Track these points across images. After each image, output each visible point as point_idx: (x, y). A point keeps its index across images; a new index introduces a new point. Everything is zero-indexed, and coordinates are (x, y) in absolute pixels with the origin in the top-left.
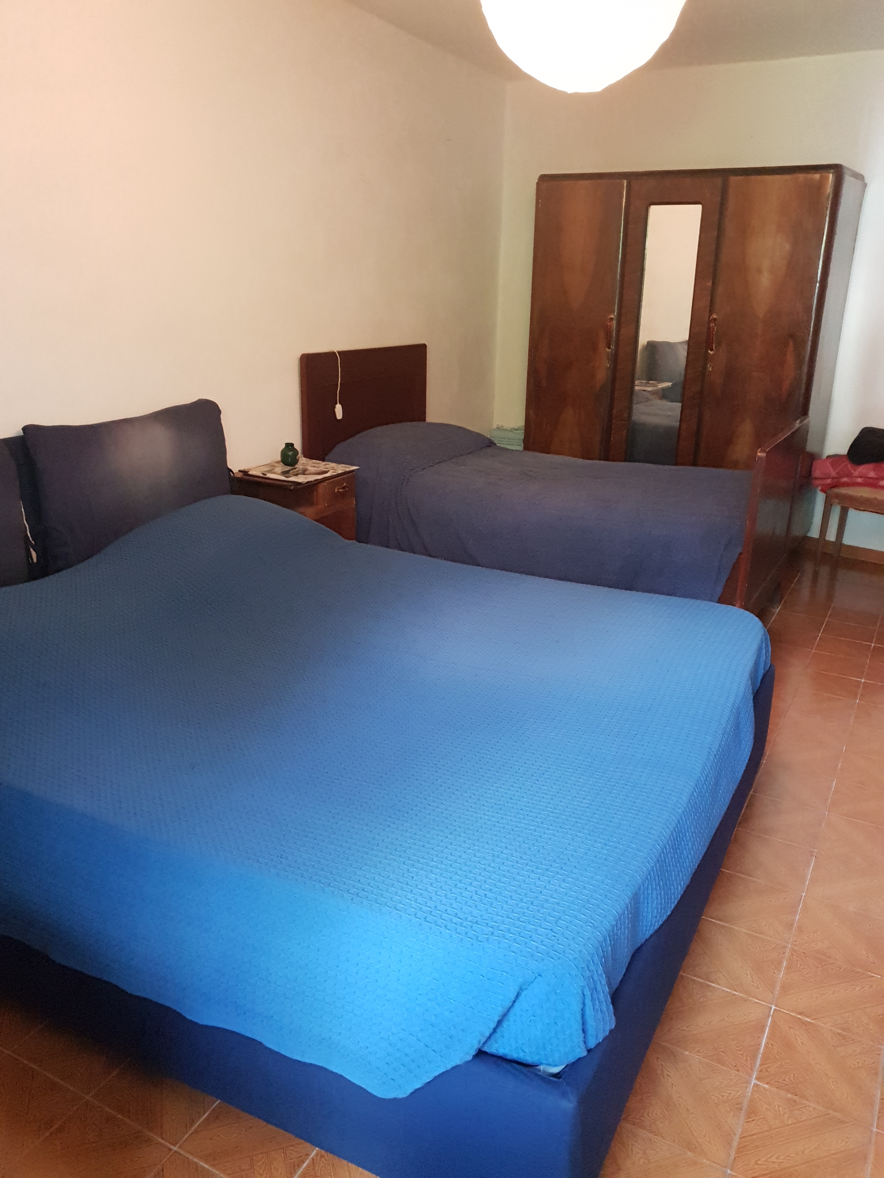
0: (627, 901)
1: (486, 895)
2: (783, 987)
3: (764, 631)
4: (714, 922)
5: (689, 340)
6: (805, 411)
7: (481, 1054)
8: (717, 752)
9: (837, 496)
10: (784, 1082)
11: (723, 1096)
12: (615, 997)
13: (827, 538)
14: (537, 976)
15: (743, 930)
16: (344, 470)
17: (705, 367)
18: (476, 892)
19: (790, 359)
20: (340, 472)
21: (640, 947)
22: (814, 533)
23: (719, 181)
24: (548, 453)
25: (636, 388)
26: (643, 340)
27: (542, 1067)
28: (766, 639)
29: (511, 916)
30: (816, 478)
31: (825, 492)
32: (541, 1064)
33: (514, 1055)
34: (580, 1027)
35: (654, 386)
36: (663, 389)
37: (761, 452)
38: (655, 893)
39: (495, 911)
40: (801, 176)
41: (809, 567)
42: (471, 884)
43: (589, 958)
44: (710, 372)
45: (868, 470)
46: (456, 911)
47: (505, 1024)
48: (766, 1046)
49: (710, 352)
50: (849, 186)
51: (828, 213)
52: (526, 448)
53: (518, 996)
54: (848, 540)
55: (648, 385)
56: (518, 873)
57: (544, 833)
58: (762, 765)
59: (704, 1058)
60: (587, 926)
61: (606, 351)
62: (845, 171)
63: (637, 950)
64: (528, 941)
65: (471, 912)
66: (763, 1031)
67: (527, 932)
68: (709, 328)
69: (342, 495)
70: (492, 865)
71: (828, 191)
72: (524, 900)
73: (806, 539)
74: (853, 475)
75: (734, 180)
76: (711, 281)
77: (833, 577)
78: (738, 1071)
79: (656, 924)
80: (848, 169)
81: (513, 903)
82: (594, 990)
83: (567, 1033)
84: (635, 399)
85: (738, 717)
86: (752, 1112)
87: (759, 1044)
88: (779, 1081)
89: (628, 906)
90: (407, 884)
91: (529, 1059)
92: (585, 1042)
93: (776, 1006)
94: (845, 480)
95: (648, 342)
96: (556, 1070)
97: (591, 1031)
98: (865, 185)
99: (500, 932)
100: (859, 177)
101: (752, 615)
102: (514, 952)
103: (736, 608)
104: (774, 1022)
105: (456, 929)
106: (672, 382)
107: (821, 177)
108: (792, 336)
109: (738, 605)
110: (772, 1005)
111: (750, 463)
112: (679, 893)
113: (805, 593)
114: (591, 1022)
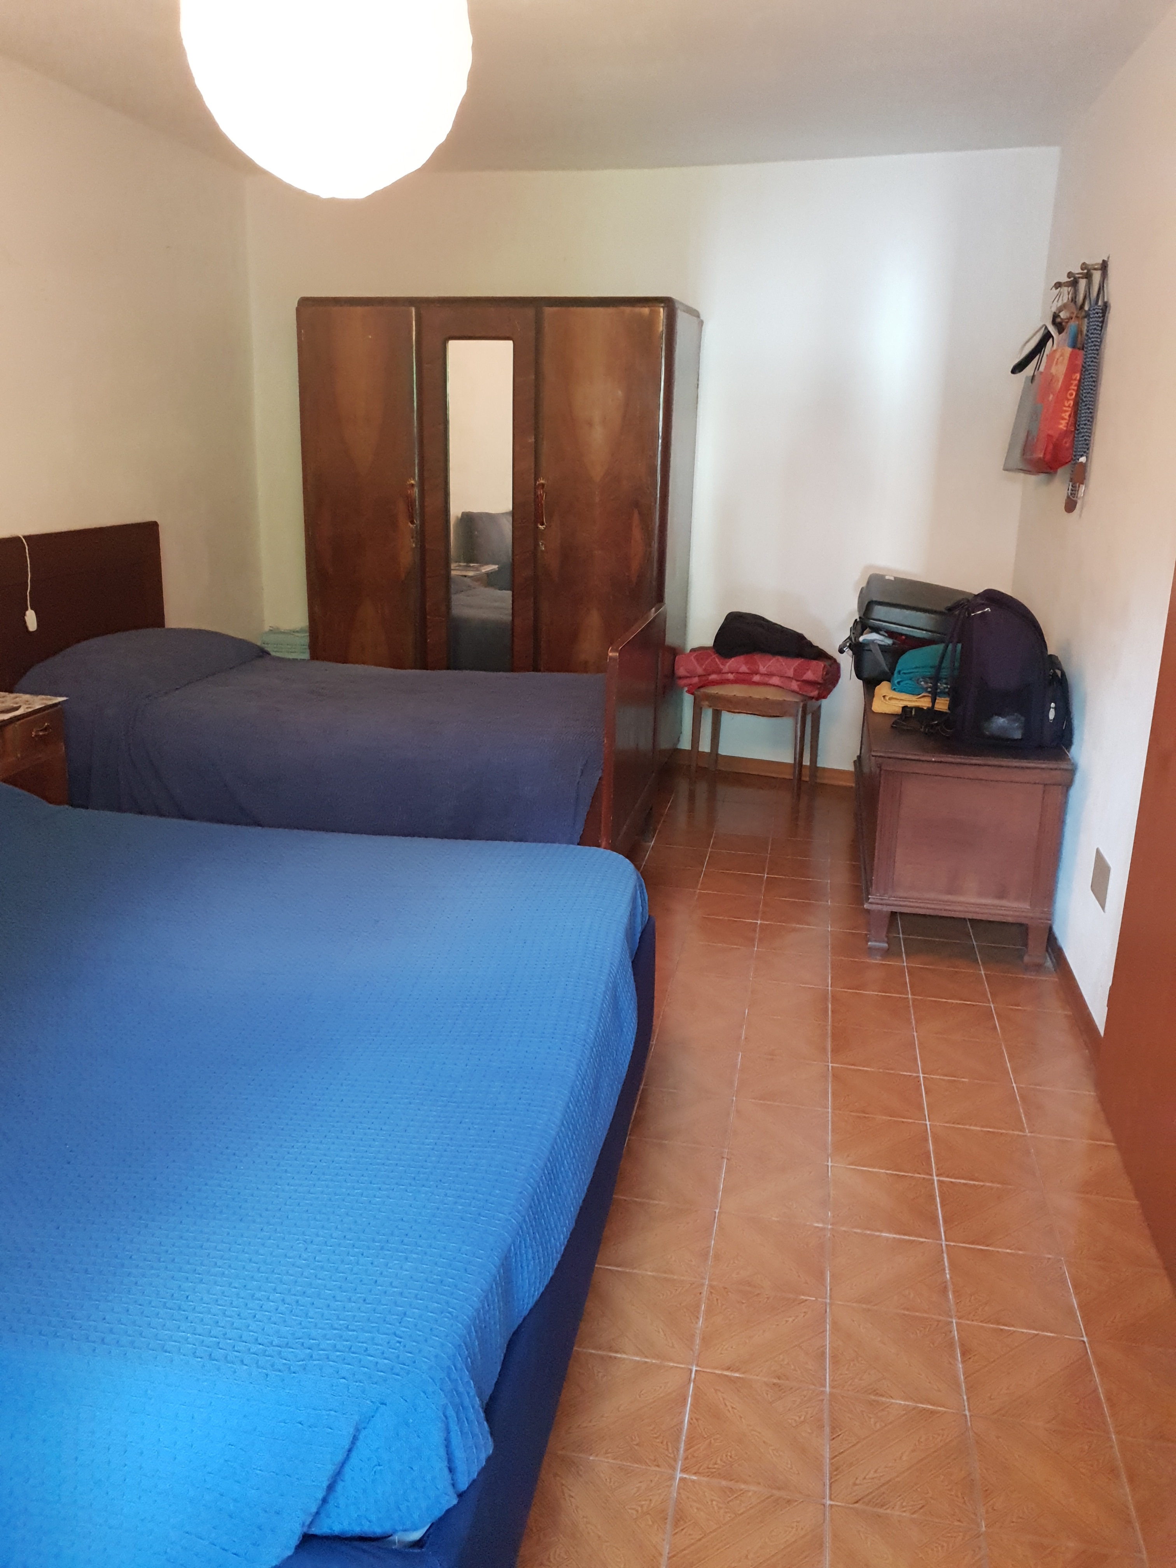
0: (494, 1270)
1: (297, 1302)
2: (703, 1339)
3: (637, 875)
4: (610, 1270)
5: (513, 508)
6: (659, 598)
7: (308, 1540)
8: (594, 1044)
9: (708, 697)
10: (716, 1466)
11: (642, 1506)
12: (489, 1411)
13: (700, 749)
14: (379, 1405)
15: (649, 1273)
16: (45, 703)
17: (536, 546)
18: (283, 1300)
19: (637, 534)
20: (38, 707)
21: (517, 1330)
22: (685, 744)
23: (530, 312)
24: (345, 662)
25: (453, 573)
26: (456, 510)
27: (396, 1538)
28: (641, 885)
29: (336, 1326)
30: (680, 678)
31: (692, 694)
32: (395, 1532)
33: (357, 1529)
34: (444, 1464)
35: (477, 569)
36: (488, 574)
37: (612, 651)
38: (530, 1251)
39: (312, 1322)
40: (628, 310)
41: (683, 786)
42: (275, 1289)
43: (449, 1363)
44: (542, 551)
45: (738, 664)
46: (255, 1334)
47: (340, 1487)
48: (690, 1423)
49: (540, 526)
50: (683, 321)
51: (663, 354)
52: (314, 656)
53: (355, 1439)
54: (723, 750)
55: (469, 568)
56: (342, 1261)
57: (375, 1196)
58: (651, 1049)
59: (614, 1459)
60: (443, 1317)
61: (408, 528)
62: (677, 305)
63: (514, 1334)
64: (361, 1357)
65: (278, 1332)
66: (684, 1404)
67: (360, 1344)
68: (536, 496)
69: (43, 740)
70: (305, 1256)
71: (661, 329)
72: (353, 1299)
73: (677, 751)
74: (723, 671)
75: (548, 310)
76: (533, 437)
77: (712, 797)
78: (658, 1466)
79: (536, 1293)
80: (681, 304)
81: (337, 1305)
82: (460, 1408)
83: (428, 1477)
84: (453, 587)
85: (616, 991)
86: (679, 1519)
87: (682, 1422)
88: (710, 1466)
89: (496, 1277)
90: (180, 1309)
91: (377, 1530)
92: (453, 1485)
93: (697, 1365)
94: (713, 677)
95: (463, 514)
96: (416, 1536)
97: (461, 1466)
98: (701, 323)
99: (322, 1352)
100: (696, 314)
101: (621, 856)
102: (344, 1378)
103: (601, 850)
104: (696, 1388)
105: (258, 1361)
106: (498, 564)
107: (651, 312)
108: (636, 504)
109: (604, 844)
110: (692, 1365)
111: (600, 666)
112: (562, 1244)
113: (682, 820)
114: (459, 1455)
